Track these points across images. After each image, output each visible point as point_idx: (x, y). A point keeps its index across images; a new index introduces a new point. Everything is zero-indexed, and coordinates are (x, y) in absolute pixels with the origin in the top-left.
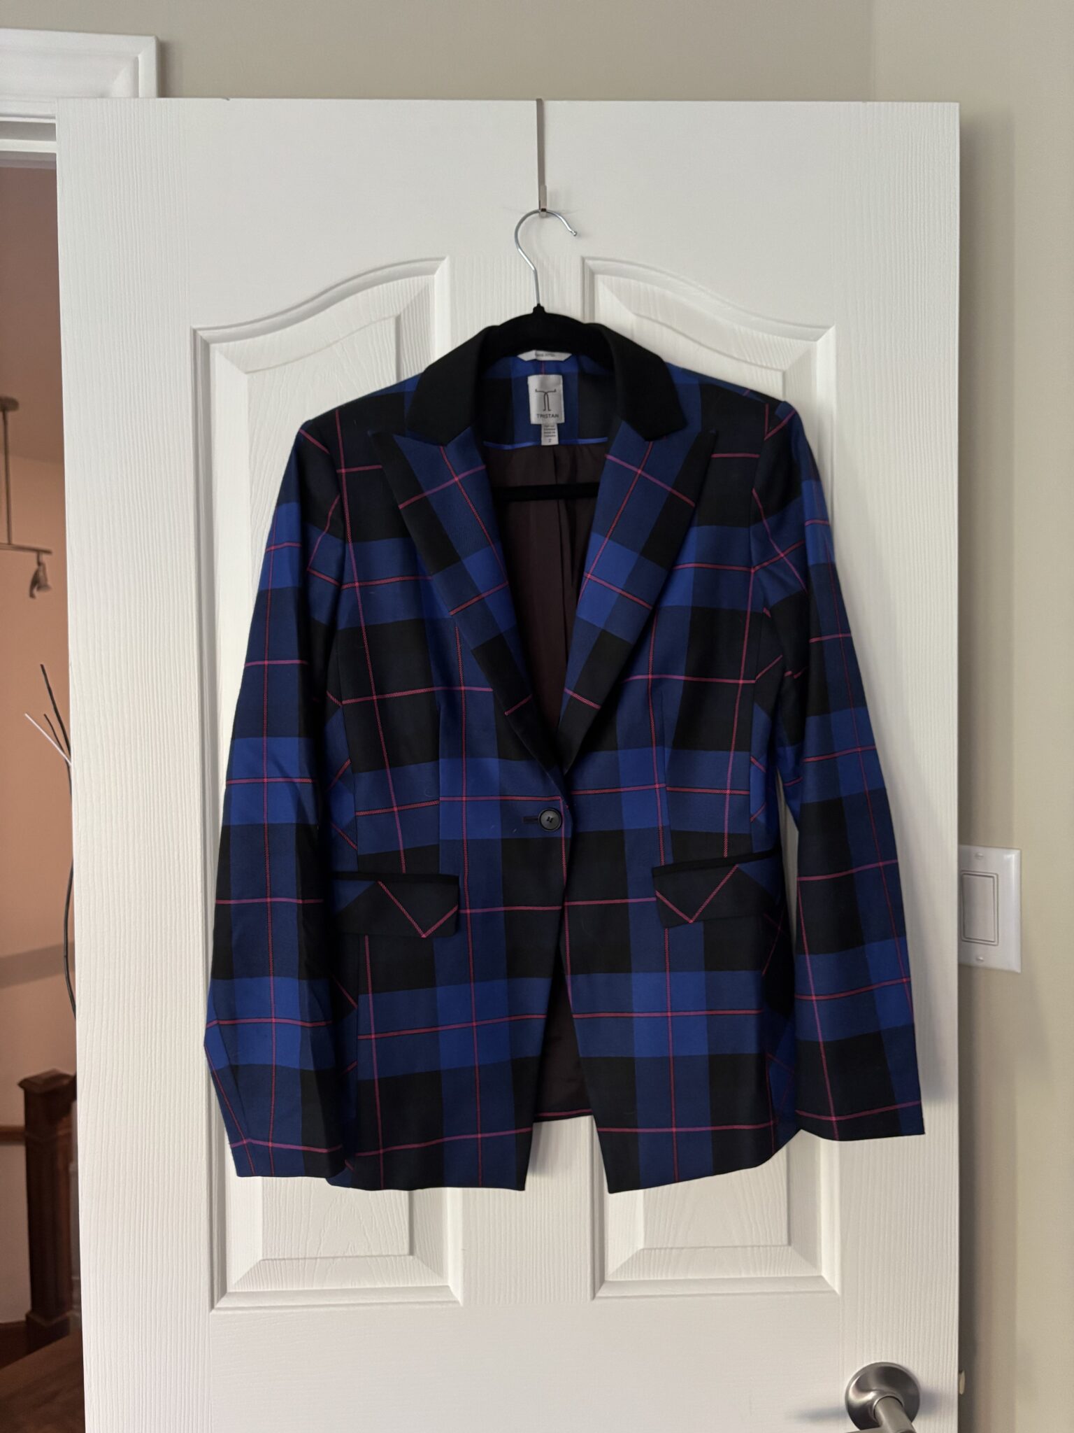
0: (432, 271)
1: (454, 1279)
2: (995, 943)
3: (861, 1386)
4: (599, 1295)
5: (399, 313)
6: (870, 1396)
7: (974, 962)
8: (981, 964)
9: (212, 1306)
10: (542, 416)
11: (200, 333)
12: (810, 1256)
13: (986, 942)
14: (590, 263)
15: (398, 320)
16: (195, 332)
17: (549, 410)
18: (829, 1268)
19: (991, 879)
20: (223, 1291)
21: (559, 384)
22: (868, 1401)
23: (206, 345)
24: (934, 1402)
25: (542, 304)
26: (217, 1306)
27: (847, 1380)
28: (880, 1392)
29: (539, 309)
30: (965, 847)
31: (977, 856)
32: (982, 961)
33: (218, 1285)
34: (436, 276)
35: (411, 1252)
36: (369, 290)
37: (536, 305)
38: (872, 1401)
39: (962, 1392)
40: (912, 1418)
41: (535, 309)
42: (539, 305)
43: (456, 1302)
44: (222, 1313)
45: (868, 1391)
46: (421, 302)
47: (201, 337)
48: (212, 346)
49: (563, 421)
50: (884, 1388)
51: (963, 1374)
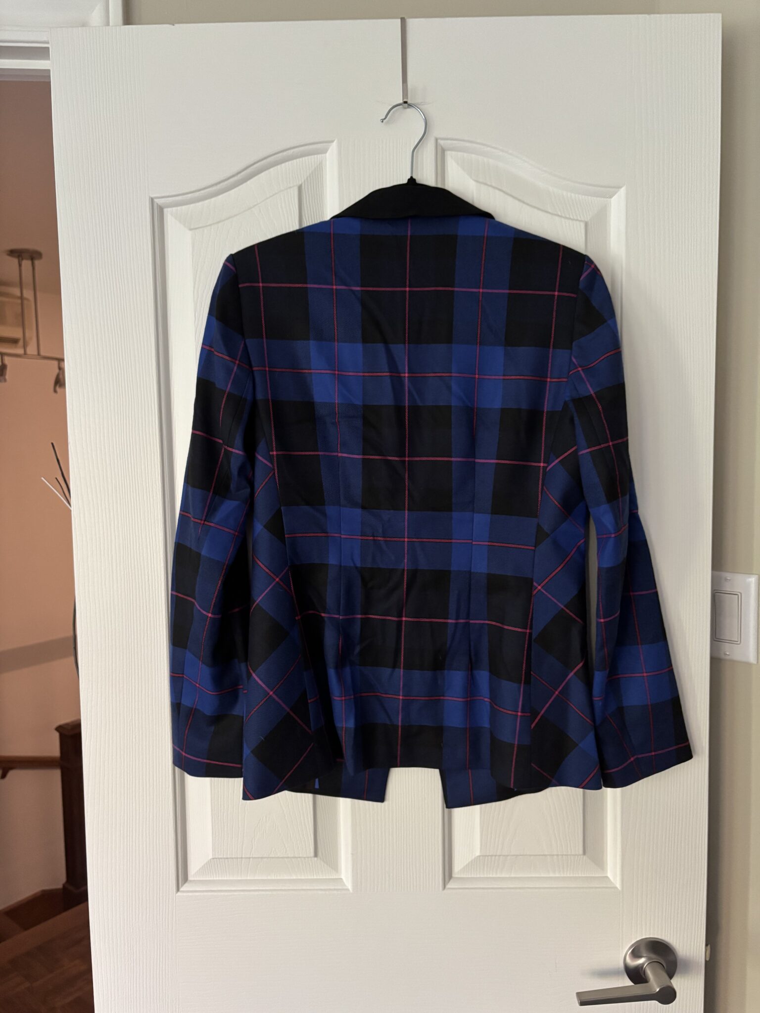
0: (324, 151)
1: (346, 874)
2: (739, 643)
3: (635, 953)
4: (448, 886)
5: (300, 183)
6: (641, 961)
7: (723, 656)
8: (728, 657)
9: (178, 890)
11: (156, 200)
12: (599, 861)
13: (731, 642)
14: (441, 142)
15: (300, 188)
16: (152, 200)
18: (613, 871)
19: (737, 596)
20: (186, 879)
22: (640, 964)
23: (161, 210)
24: (688, 966)
26: (181, 889)
27: (625, 949)
28: (649, 958)
30: (716, 573)
31: (726, 580)
32: (728, 655)
33: (182, 875)
34: (328, 154)
35: (316, 855)
36: (279, 167)
38: (643, 964)
39: (708, 959)
40: (671, 976)
43: (348, 890)
44: (185, 894)
45: (640, 957)
46: (317, 174)
47: (157, 204)
48: (165, 210)
50: (653, 956)
51: (709, 946)
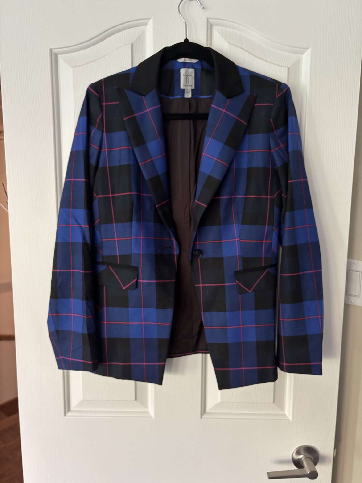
0: (146, 24)
1: (151, 409)
2: (359, 296)
3: (298, 452)
4: (203, 417)
5: (132, 42)
6: (301, 456)
7: (350, 303)
8: (353, 304)
9: (65, 415)
10: (185, 85)
11: (53, 50)
12: (281, 406)
13: (355, 296)
14: (210, 20)
15: (132, 45)
16: (51, 50)
17: (188, 83)
18: (288, 411)
19: (359, 273)
20: (69, 410)
21: (193, 73)
22: (300, 458)
23: (56, 55)
24: (324, 459)
25: (188, 38)
26: (67, 415)
27: (293, 450)
28: (305, 455)
29: (186, 40)
30: (350, 260)
31: (354, 263)
32: (353, 303)
33: (67, 407)
34: (148, 26)
35: (136, 399)
36: (121, 32)
37: (185, 38)
38: (302, 458)
39: (335, 456)
40: (315, 464)
41: (185, 40)
42: (186, 38)
43: (152, 417)
44: (68, 417)
45: (300, 454)
46: (141, 37)
47: (54, 52)
48: (58, 56)
49: (193, 88)
50: (307, 454)
51: (335, 450)
